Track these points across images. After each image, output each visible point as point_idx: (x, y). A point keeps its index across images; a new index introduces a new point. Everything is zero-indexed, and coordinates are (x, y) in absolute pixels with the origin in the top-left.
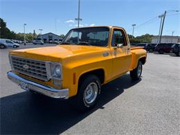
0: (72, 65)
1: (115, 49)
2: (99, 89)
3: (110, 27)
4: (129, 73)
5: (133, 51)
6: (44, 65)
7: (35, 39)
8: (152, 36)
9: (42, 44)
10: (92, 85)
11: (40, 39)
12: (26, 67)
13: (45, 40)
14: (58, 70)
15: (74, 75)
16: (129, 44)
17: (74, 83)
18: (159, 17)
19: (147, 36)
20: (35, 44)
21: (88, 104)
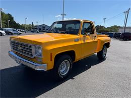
0: (50, 48)
1: (84, 36)
2: (70, 65)
3: (81, 21)
4: (96, 54)
5: (99, 38)
6: (31, 47)
7: (33, 29)
8: (119, 27)
9: (38, 32)
10: (66, 62)
11: (36, 29)
12: (20, 48)
13: (40, 29)
14: (40, 51)
15: (51, 54)
16: (96, 33)
17: (51, 60)
18: (124, 12)
19: (115, 27)
20: (33, 32)
21: (62, 76)
